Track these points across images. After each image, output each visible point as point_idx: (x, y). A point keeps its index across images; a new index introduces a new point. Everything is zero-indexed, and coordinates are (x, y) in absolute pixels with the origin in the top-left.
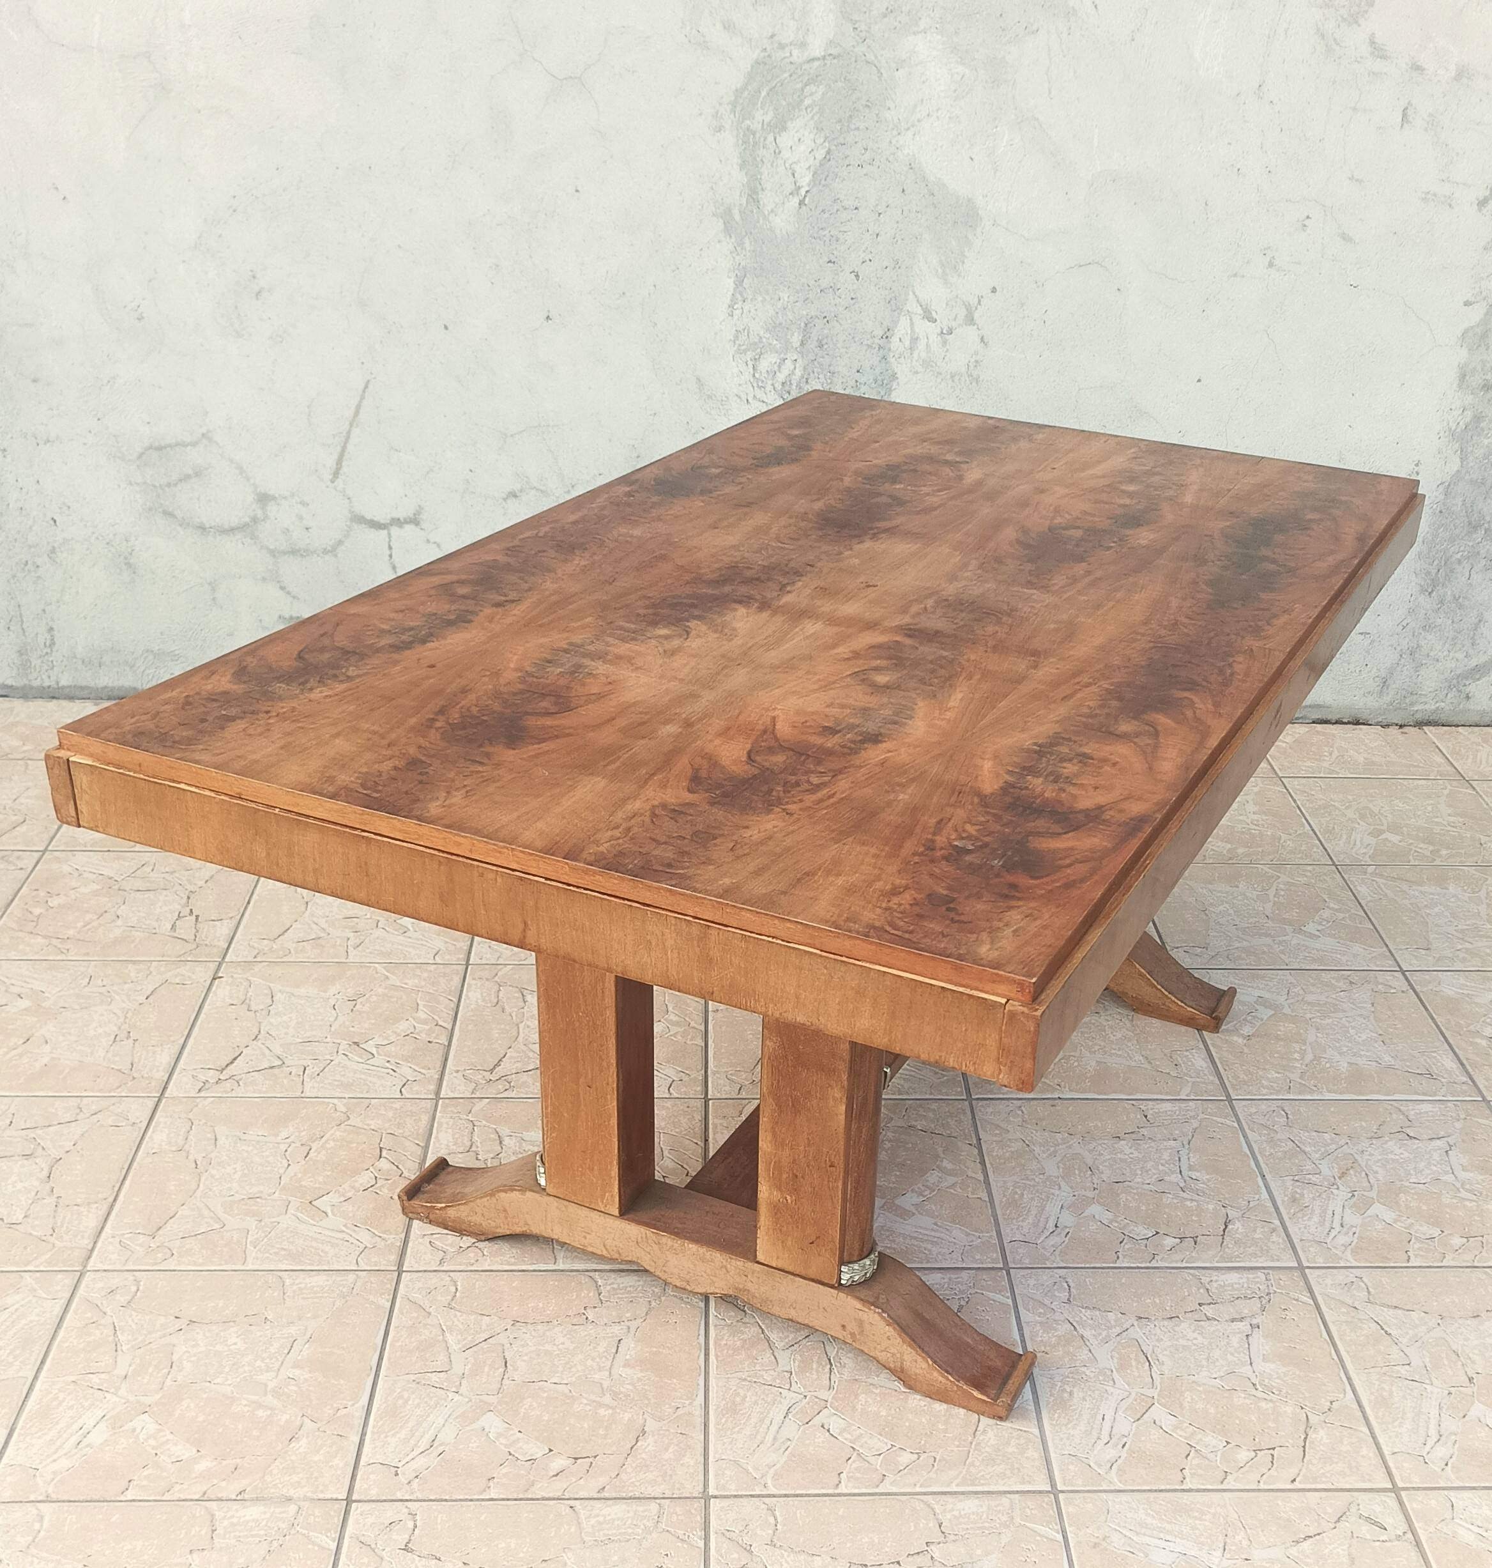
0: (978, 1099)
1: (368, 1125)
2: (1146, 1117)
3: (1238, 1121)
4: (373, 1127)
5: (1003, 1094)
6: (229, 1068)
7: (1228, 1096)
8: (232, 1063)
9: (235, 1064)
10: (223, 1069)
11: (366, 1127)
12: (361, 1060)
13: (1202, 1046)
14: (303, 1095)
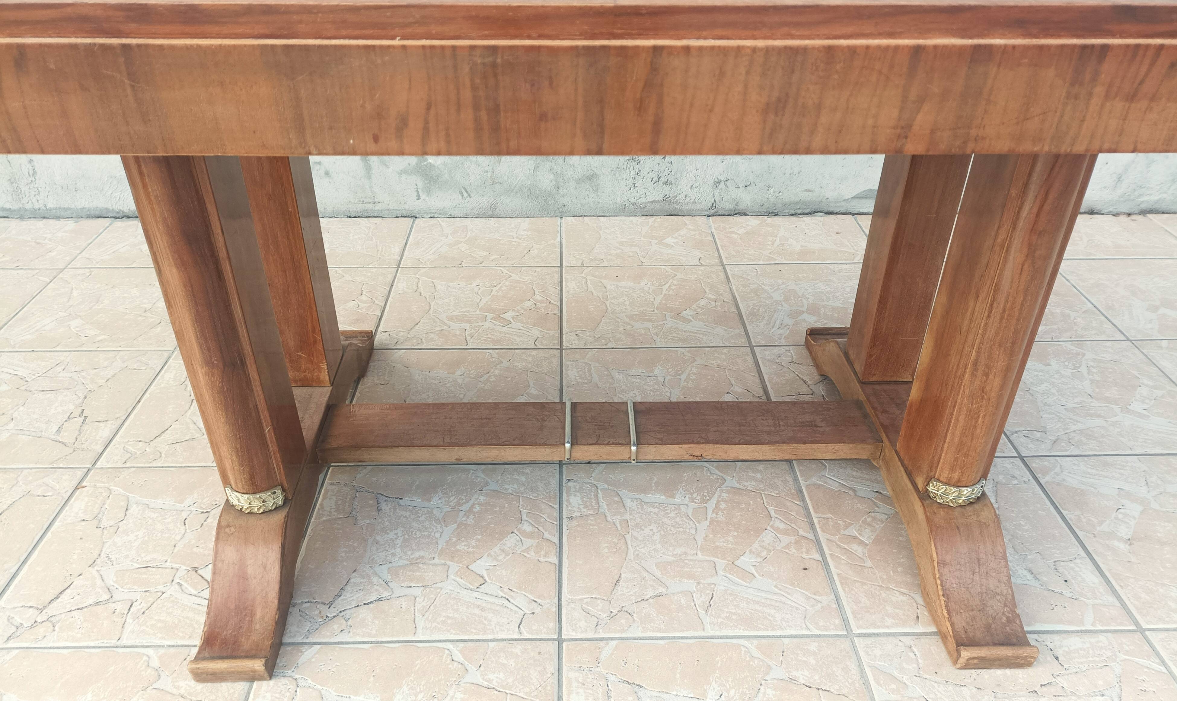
0: (860, 635)
1: (178, 688)
2: (1057, 658)
3: (1163, 663)
4: (182, 691)
5: (888, 627)
6: (51, 606)
7: (1136, 623)
8: (57, 597)
9: (59, 600)
10: (45, 607)
11: (175, 691)
12: (194, 592)
13: (1083, 554)
14: (118, 643)
